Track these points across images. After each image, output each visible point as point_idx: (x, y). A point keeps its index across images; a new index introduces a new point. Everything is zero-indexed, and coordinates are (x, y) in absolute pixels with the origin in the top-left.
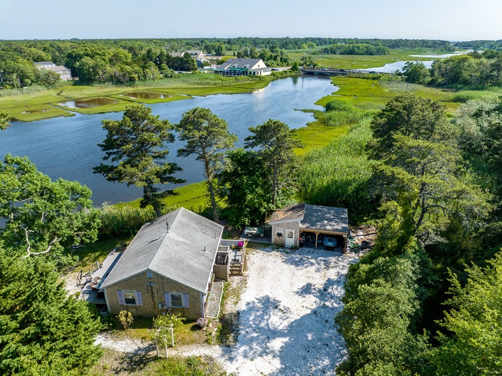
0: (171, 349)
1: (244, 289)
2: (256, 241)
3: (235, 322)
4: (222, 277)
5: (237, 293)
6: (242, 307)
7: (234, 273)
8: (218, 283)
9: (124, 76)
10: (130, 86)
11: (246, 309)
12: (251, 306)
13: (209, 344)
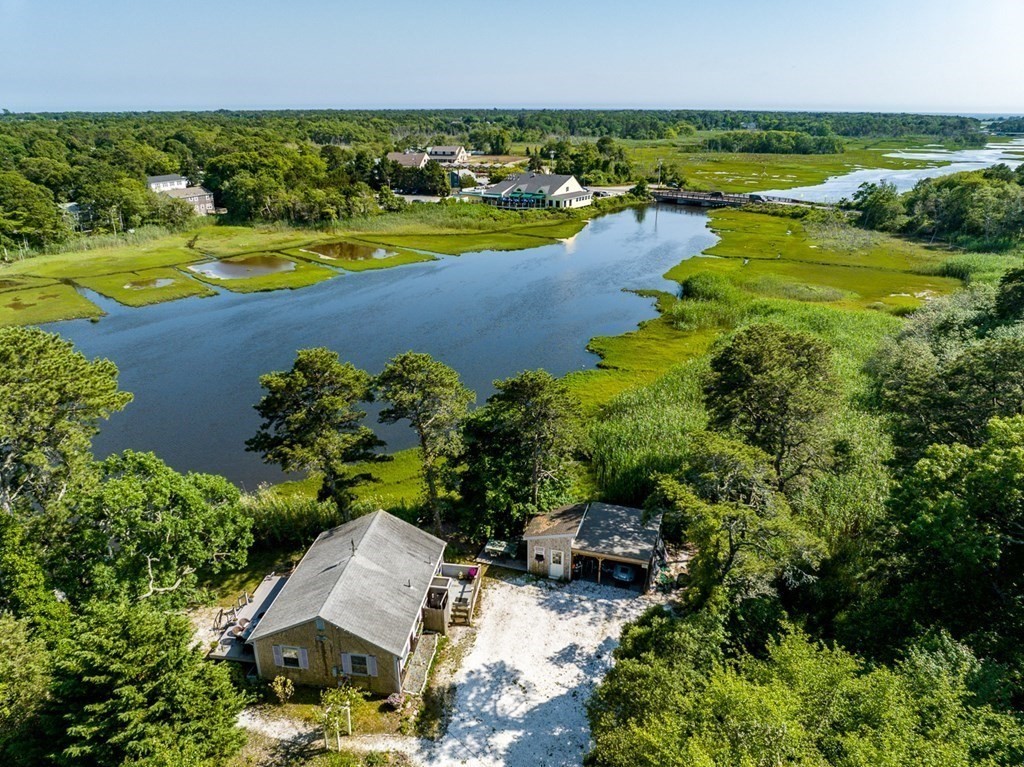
0: (346, 738)
1: (469, 648)
2: (503, 565)
3: (447, 702)
4: (436, 628)
5: (457, 655)
6: (460, 678)
7: (458, 621)
8: (430, 637)
9: (311, 210)
10: (321, 228)
11: (465, 682)
12: (473, 677)
13: (404, 734)
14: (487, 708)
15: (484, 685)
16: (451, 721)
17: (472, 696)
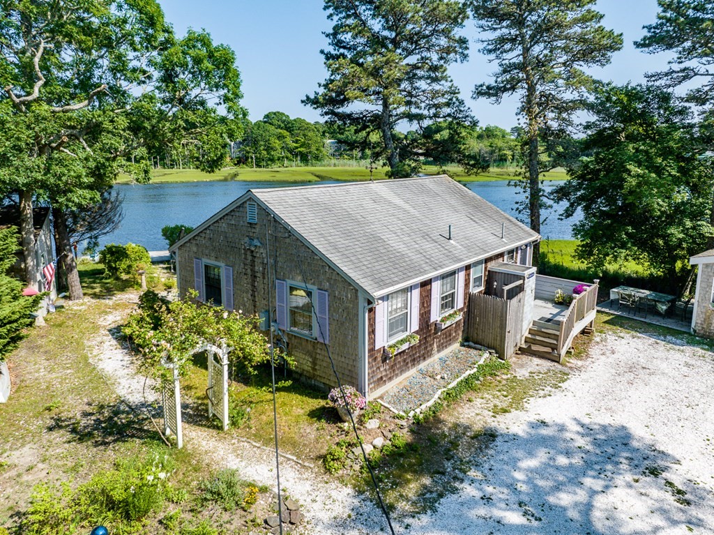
0: (214, 432)
1: (549, 388)
2: (643, 320)
3: (463, 453)
4: (489, 339)
5: (518, 394)
6: (515, 423)
7: (534, 348)
8: (473, 352)
11: (521, 433)
12: (544, 432)
13: (328, 470)
14: (564, 499)
15: (568, 453)
16: (454, 491)
17: (532, 463)
